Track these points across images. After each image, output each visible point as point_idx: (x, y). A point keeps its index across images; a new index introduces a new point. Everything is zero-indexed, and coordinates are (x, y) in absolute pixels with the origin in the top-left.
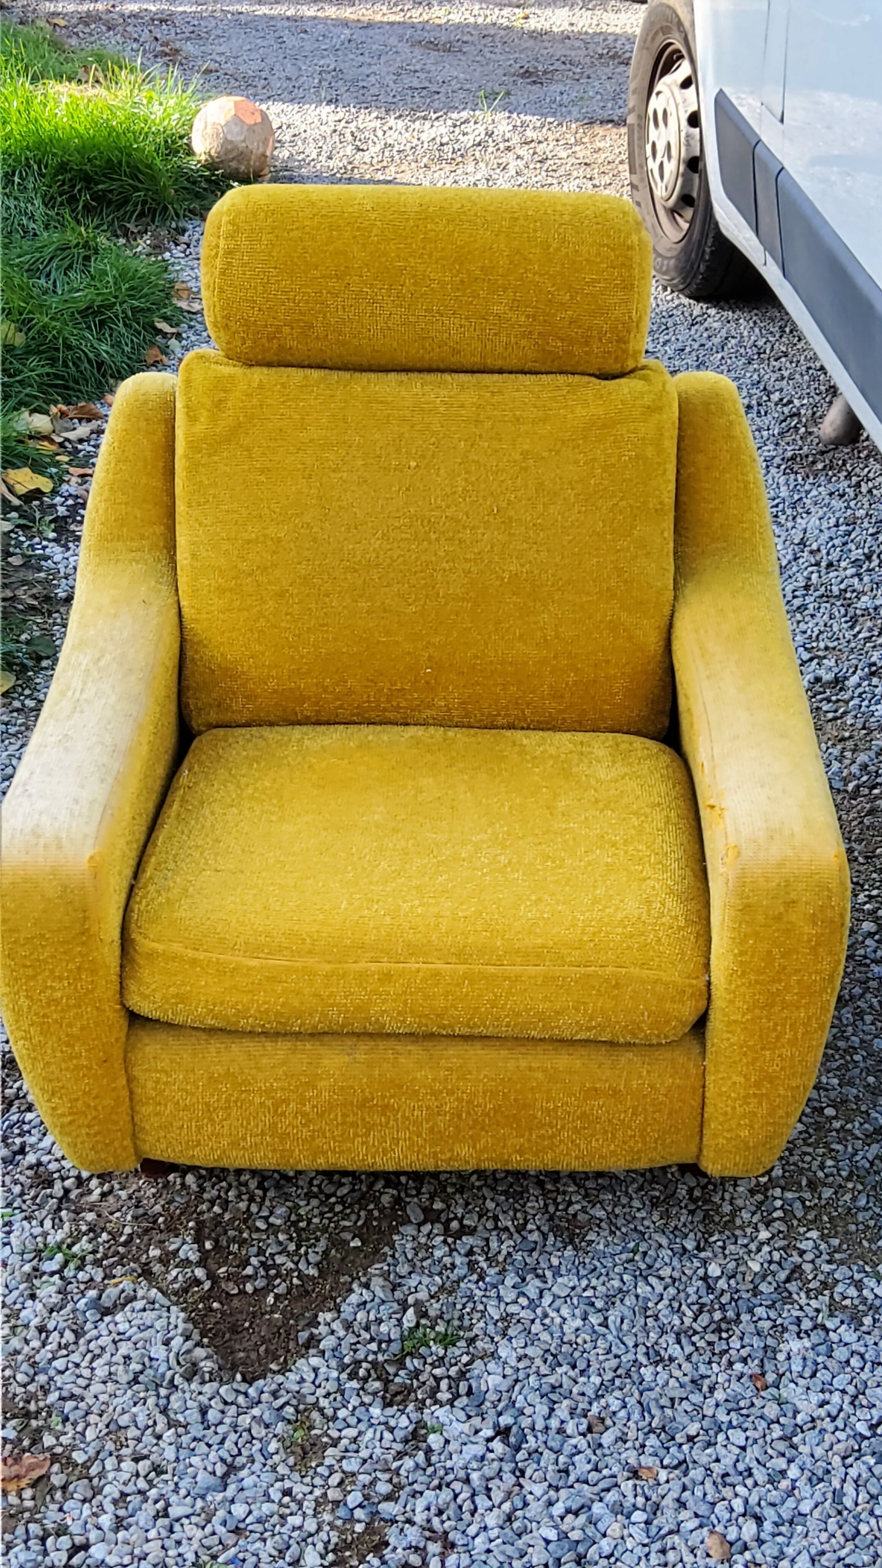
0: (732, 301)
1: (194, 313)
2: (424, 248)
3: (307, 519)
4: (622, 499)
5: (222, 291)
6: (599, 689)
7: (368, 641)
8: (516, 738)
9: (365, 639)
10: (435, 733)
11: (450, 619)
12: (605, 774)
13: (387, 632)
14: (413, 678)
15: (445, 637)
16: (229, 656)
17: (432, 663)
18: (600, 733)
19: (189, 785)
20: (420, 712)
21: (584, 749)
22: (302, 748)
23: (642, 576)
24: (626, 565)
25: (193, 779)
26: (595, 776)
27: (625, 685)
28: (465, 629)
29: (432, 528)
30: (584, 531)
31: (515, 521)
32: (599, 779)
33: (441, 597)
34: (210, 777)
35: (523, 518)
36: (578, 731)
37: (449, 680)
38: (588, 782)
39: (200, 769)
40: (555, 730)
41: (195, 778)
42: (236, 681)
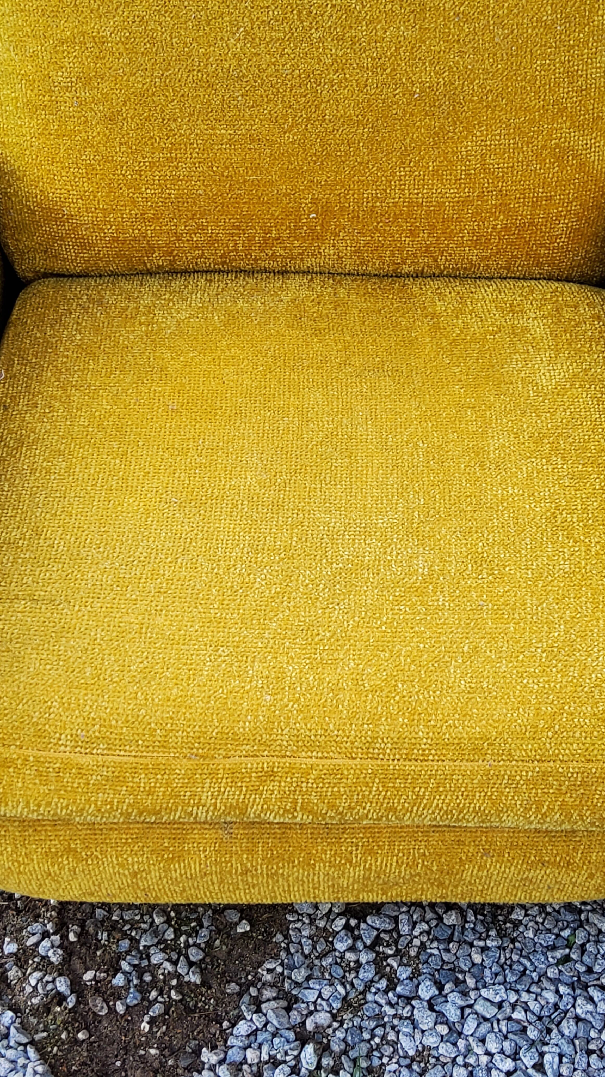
6: (536, 233)
7: (232, 180)
8: (426, 298)
9: (227, 177)
10: (322, 292)
11: (340, 150)
12: (548, 377)
13: (256, 168)
14: (292, 224)
15: (333, 174)
16: (51, 194)
17: (317, 206)
18: (533, 282)
19: (6, 401)
20: (302, 260)
21: (516, 322)
22: (152, 327)
23: (602, 79)
24: (581, 67)
25: (11, 388)
26: (534, 382)
27: (570, 225)
28: (360, 164)
29: (314, 23)
30: (525, 21)
31: (429, 10)
32: (540, 388)
33: (327, 121)
34: (33, 387)
35: (441, 5)
36: (505, 278)
37: (339, 226)
38: (526, 395)
39: (21, 368)
40: (475, 278)
41: (13, 387)
42: (64, 225)
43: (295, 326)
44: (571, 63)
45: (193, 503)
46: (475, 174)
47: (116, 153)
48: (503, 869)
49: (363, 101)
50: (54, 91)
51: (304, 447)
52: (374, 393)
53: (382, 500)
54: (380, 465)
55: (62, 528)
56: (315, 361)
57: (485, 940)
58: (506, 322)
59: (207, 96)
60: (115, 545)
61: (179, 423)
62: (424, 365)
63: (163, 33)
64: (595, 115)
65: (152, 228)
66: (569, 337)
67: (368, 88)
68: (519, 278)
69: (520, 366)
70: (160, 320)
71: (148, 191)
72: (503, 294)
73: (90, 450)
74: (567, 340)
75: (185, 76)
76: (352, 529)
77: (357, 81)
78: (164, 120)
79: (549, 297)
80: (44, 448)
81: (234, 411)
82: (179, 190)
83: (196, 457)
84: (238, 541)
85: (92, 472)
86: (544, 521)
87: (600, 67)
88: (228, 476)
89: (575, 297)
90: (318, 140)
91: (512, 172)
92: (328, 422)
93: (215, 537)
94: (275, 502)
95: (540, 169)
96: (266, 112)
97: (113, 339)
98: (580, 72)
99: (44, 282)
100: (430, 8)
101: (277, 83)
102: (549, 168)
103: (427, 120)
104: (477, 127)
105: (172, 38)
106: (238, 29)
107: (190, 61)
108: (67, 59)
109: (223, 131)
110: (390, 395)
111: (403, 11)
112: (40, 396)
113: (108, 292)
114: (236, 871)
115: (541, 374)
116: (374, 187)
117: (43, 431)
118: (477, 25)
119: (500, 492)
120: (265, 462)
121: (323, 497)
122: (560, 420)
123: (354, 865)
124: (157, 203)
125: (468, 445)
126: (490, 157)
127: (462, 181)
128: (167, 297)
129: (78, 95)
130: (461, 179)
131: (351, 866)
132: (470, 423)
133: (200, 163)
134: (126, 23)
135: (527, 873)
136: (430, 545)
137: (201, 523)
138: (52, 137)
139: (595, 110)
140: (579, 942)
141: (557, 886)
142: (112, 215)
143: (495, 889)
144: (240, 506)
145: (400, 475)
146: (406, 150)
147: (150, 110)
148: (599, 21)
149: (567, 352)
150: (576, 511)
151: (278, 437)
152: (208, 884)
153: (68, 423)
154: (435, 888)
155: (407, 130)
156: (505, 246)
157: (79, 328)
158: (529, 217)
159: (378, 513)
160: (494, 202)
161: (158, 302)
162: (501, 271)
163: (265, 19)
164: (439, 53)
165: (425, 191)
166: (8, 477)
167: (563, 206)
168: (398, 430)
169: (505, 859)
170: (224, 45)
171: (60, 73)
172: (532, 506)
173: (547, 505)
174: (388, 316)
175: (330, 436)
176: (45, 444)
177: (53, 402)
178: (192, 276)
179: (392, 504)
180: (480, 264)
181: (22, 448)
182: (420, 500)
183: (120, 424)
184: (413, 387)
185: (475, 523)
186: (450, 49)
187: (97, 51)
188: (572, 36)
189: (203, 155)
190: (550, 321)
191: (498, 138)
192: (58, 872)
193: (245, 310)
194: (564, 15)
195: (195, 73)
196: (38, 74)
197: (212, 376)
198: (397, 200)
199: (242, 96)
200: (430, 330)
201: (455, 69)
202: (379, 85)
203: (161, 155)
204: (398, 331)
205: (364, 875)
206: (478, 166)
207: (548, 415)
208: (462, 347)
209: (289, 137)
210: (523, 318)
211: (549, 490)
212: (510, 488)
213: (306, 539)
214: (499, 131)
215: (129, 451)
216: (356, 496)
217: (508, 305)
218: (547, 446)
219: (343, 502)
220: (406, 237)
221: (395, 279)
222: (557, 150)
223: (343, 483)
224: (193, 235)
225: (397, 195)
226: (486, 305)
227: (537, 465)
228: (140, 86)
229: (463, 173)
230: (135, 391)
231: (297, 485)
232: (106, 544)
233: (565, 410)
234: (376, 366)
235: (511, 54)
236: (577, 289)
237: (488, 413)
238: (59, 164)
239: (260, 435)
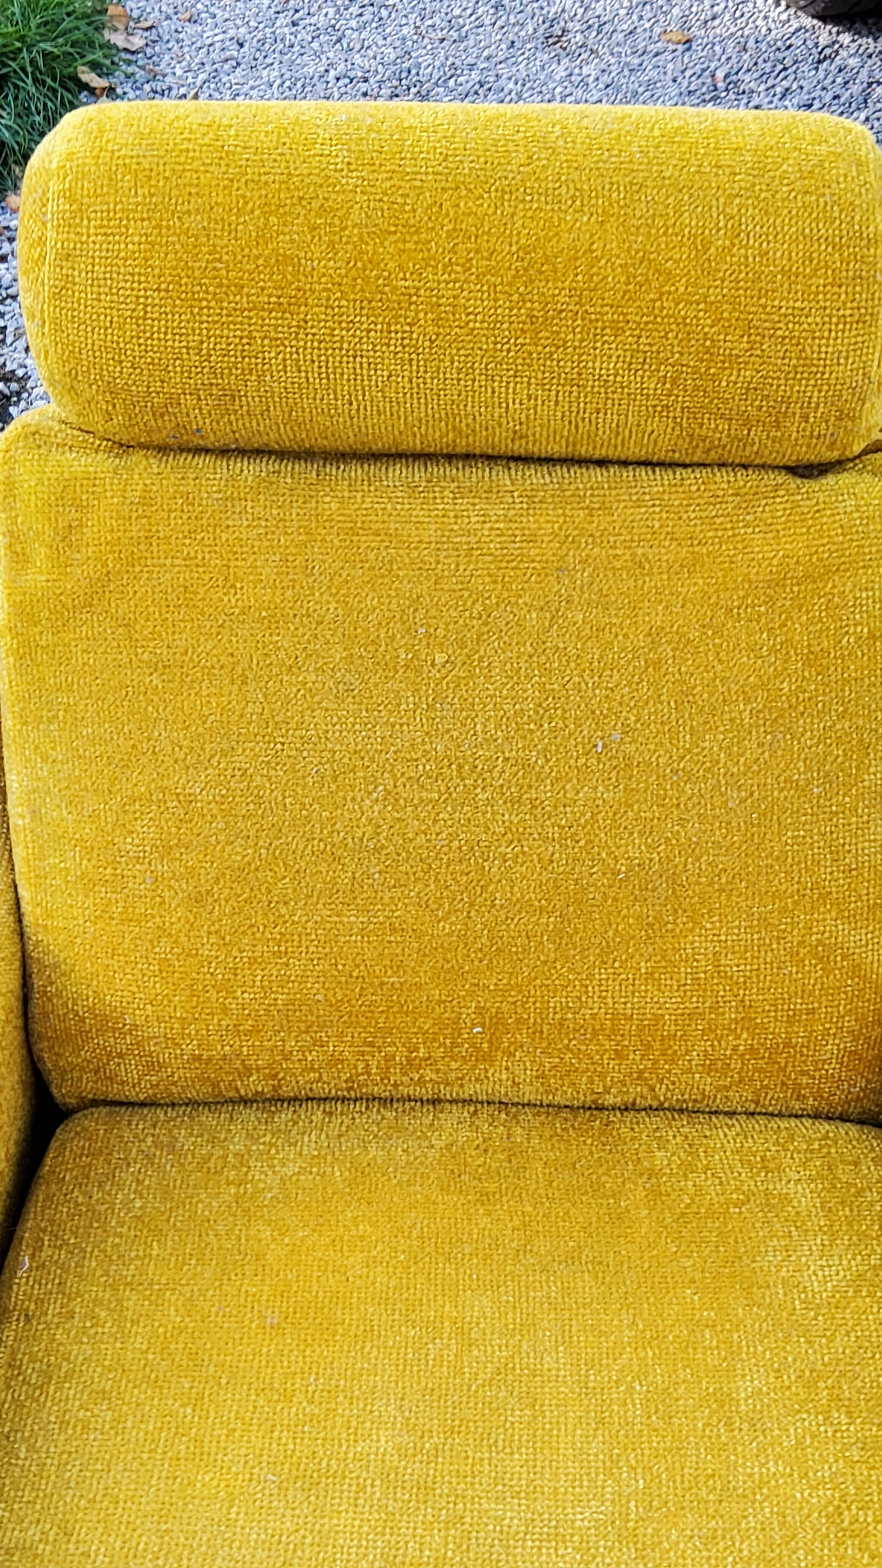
0: (870, 21)
1: (133, 53)
2: (453, 251)
3: (241, 761)
4: (841, 717)
5: (58, 329)
6: (795, 1056)
7: (364, 982)
8: (640, 1145)
9: (357, 978)
10: (490, 1133)
11: (516, 945)
12: (820, 1278)
13: (398, 967)
14: (448, 1041)
15: (507, 976)
16: (108, 997)
17: (483, 1018)
18: (793, 1122)
19: (28, 1307)
20: (462, 1086)
21: (771, 1187)
22: (245, 1188)
23: (879, 856)
24: (848, 840)
25: (37, 1286)
26: (801, 1286)
27: (842, 1046)
28: (545, 962)
29: (480, 781)
30: (769, 781)
31: (638, 766)
32: (810, 1295)
33: (498, 907)
34: (69, 1284)
35: (653, 759)
36: (753, 1114)
37: (514, 1043)
38: (790, 1307)
39: (54, 1253)
40: (711, 1113)
41: (40, 1285)
42: (125, 1038)
43: (452, 1189)
44: (835, 836)
45: (299, 1484)
46: (705, 979)
47: (203, 945)
49: (547, 881)
50: (119, 863)
51: (465, 1387)
52: (567, 1300)
53: (581, 1481)
54: (577, 1420)
55: (102, 1524)
56: (481, 1246)
58: (756, 1185)
59: (331, 873)
60: (181, 1554)
61: (280, 1347)
62: (639, 1254)
63: (272, 791)
64: (871, 902)
65: (250, 1043)
66: (848, 1213)
67: (555, 865)
68: (772, 1115)
69: (779, 1258)
70: (257, 1178)
71: (246, 995)
72: (750, 1140)
73: (149, 1392)
74: (846, 1217)
75: (301, 847)
76: (537, 1530)
77: (539, 855)
78: (270, 902)
79: (816, 1146)
80: (81, 1387)
81: (362, 1328)
82: (288, 994)
83: (305, 1404)
84: (366, 1548)
85: (151, 1427)
86: (824, 1520)
87: (875, 840)
88: (352, 1437)
89: (854, 1147)
90: (485, 932)
91: (758, 976)
92: (500, 1347)
93: (331, 1541)
94: (422, 1482)
95: (797, 973)
96: (412, 894)
97: (187, 1207)
98: (847, 847)
99: (92, 1114)
100: (639, 763)
101: (429, 857)
102: (809, 972)
103: (637, 907)
104: (706, 916)
105: (285, 798)
106: (376, 787)
107: (309, 827)
108: (139, 822)
109: (353, 919)
110: (591, 1304)
111: (601, 766)
112: (79, 1300)
113: (183, 1132)
115: (810, 1272)
116: (564, 993)
117: (81, 1358)
118: (703, 785)
119: (756, 1469)
120: (407, 1414)
121: (493, 1474)
122: (841, 1350)
124: (258, 1011)
125: (707, 1388)
126: (726, 956)
127: (688, 987)
128: (267, 1139)
129: (153, 868)
130: (685, 985)
132: (709, 1353)
133: (319, 959)
134: (222, 778)
136: (654, 1559)
137: (310, 1518)
138: (114, 922)
139: (871, 896)
142: (193, 1026)
144: (369, 1489)
145: (607, 1438)
146: (608, 947)
147: (252, 890)
148: (870, 780)
149: (846, 1237)
150: (871, 1504)
151: (426, 1372)
153: (118, 1345)
155: (609, 920)
156: (750, 1074)
157: (139, 1188)
158: (783, 1036)
159: (576, 1503)
160: (733, 1016)
161: (254, 1148)
162: (747, 1105)
163: (412, 774)
164: (652, 820)
165: (636, 1000)
166: (27, 1434)
167: (831, 1022)
168: (604, 1362)
170: (356, 807)
171: (129, 840)
172: (806, 1494)
173: (828, 1493)
174: (586, 1174)
175: (503, 1370)
176: (82, 1379)
177: (97, 1310)
178: (304, 1105)
179: (596, 1487)
180: (715, 1096)
181: (48, 1387)
182: (637, 1481)
183: (194, 1347)
184: (624, 1289)
185: (720, 1522)
186: (667, 816)
187: (182, 812)
188: (834, 800)
189: (324, 948)
190: (820, 1186)
191: (736, 931)
193: (379, 1161)
194: (822, 774)
195: (316, 842)
196: (99, 839)
197: (330, 1268)
198: (596, 1011)
199: (380, 872)
200: (646, 1196)
201: (674, 842)
202: (570, 861)
203: (265, 948)
204: (601, 1198)
206: (710, 967)
207: (824, 1340)
208: (694, 1225)
209: (444, 928)
210: (781, 1180)
211: (830, 1468)
212: (771, 1463)
213: (468, 1547)
214: (737, 923)
215: (207, 1393)
216: (542, 1474)
217: (758, 1159)
218: (825, 1393)
219: (524, 1482)
220: (610, 1059)
221: (595, 1112)
222: (820, 948)
223: (524, 1450)
224: (307, 1054)
225: (596, 1005)
226: (727, 1158)
227: (810, 1424)
228: (239, 858)
229: (689, 977)
230: (218, 1292)
231: (454, 1453)
232: (168, 1552)
233: (848, 1334)
234: (570, 1255)
235: (752, 823)
236: (857, 1136)
237: (735, 1336)
238: (122, 958)
239: (401, 1367)
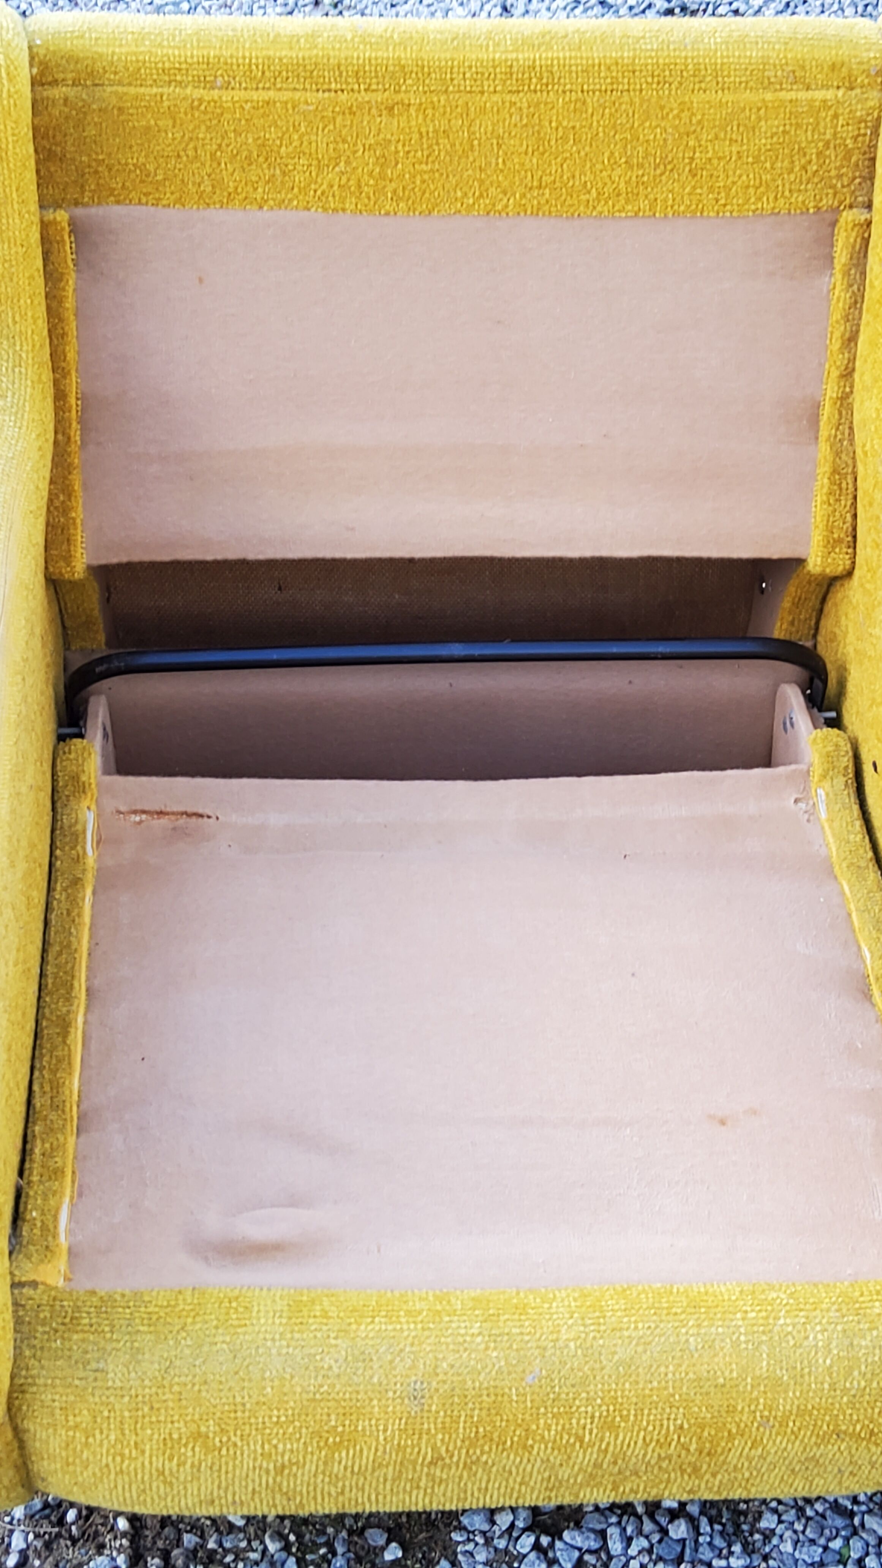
48: (784, 1444)
57: (727, 1558)
114: (424, 1459)
123: (585, 1445)
131: (581, 1447)
135: (815, 1449)
140: (855, 1555)
141: (850, 1469)
143: (765, 1477)
152: (378, 1480)
154: (686, 1477)
169: (789, 1431)
192: (175, 1469)
205: (596, 1459)
